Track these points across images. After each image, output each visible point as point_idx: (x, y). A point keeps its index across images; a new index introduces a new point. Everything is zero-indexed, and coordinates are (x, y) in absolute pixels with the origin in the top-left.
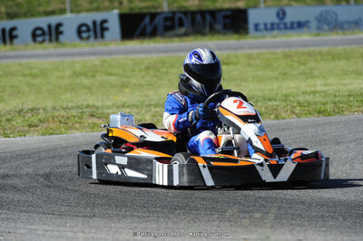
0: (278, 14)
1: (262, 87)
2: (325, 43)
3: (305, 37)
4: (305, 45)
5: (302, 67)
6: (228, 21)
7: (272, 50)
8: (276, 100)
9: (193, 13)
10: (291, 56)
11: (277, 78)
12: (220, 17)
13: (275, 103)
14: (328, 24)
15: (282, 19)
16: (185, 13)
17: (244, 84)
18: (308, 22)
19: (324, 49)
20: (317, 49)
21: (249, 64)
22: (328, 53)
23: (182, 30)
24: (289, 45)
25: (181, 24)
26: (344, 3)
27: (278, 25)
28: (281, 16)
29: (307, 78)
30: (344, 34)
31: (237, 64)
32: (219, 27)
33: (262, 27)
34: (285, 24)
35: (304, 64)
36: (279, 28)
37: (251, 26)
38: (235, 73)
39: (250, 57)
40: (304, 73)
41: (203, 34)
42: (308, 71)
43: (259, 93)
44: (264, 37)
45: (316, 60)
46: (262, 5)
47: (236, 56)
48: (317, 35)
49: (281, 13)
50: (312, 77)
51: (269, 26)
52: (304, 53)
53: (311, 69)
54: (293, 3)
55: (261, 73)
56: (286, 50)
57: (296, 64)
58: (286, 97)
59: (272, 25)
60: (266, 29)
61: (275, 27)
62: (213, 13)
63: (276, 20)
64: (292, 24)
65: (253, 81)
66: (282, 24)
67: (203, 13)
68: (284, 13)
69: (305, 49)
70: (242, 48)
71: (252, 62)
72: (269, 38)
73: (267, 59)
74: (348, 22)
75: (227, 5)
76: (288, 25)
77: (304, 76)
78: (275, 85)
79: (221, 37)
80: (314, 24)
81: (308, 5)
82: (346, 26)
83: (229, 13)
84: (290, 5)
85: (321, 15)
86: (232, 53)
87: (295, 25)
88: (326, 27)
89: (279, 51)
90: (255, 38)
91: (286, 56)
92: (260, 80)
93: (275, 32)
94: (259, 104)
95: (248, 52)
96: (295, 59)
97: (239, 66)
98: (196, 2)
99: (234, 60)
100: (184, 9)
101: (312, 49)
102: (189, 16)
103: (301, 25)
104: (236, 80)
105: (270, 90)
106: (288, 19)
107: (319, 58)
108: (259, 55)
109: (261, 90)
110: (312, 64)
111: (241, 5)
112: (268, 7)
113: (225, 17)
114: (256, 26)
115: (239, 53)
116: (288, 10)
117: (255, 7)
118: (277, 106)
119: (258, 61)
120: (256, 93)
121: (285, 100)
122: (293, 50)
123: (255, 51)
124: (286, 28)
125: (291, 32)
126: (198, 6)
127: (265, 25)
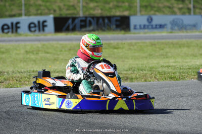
0: (148, 20)
1: (137, 62)
2: (175, 38)
3: (164, 33)
4: (163, 38)
5: (162, 51)
6: (118, 23)
7: (144, 41)
8: (145, 70)
9: (98, 18)
10: (155, 45)
11: (146, 58)
12: (113, 20)
13: (145, 72)
14: (178, 26)
15: (150, 22)
16: (93, 18)
17: (126, 60)
18: (165, 25)
19: (175, 41)
20: (170, 41)
21: (130, 49)
22: (177, 44)
23: (91, 28)
24: (154, 38)
25: (90, 24)
26: (187, 14)
27: (148, 26)
29: (164, 58)
30: (187, 32)
31: (123, 48)
32: (114, 27)
33: (138, 27)
34: (152, 26)
35: (163, 49)
36: (148, 28)
37: (132, 27)
38: (121, 54)
39: (131, 45)
40: (162, 55)
41: (104, 30)
42: (165, 54)
43: (136, 66)
44: (139, 33)
46: (139, 14)
47: (122, 44)
48: (171, 32)
49: (150, 19)
50: (167, 58)
51: (142, 27)
52: (163, 43)
53: (167, 53)
54: (157, 13)
55: (137, 54)
56: (152, 41)
57: (158, 49)
58: (151, 69)
59: (144, 26)
60: (140, 28)
61: (146, 27)
62: (109, 18)
63: (147, 23)
64: (156, 25)
65: (132, 59)
66: (150, 25)
67: (103, 18)
68: (152, 19)
70: (126, 39)
71: (132, 47)
72: (142, 34)
73: (141, 46)
74: (189, 25)
75: (118, 14)
76: (154, 27)
77: (163, 57)
78: (145, 62)
79: (114, 32)
80: (169, 26)
81: (166, 14)
82: (188, 27)
83: (119, 18)
84: (155, 14)
85: (174, 21)
86: (120, 42)
87: (158, 27)
88: (176, 28)
89: (148, 41)
90: (134, 33)
91: (152, 45)
92: (136, 58)
93: (146, 30)
94: (135, 72)
95: (129, 41)
96: (157, 46)
97: (124, 50)
98: (100, 11)
99: (121, 46)
100: (92, 16)
101: (167, 41)
102: (95, 19)
103: (161, 26)
104: (122, 58)
105: (142, 64)
106: (154, 23)
107: (171, 46)
108: (136, 44)
109: (137, 64)
110: (167, 50)
111: (126, 13)
112: (142, 15)
113: (117, 21)
114: (135, 26)
116: (154, 18)
117: (135, 14)
118: (146, 74)
119: (135, 47)
120: (134, 66)
121: (151, 71)
122: (156, 41)
123: (134, 41)
124: (152, 28)
125: (155, 31)
126: (101, 14)
127: (140, 26)
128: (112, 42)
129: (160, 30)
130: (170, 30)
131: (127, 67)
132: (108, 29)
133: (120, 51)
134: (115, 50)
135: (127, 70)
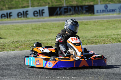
0: (105, 7)
1: (99, 33)
3: (115, 15)
4: (115, 17)
5: (114, 26)
6: (87, 9)
7: (103, 20)
8: (104, 37)
9: (75, 7)
10: (109, 22)
11: (104, 30)
12: (84, 8)
13: (104, 38)
15: (106, 8)
16: (72, 7)
17: (93, 32)
18: (116, 9)
20: (119, 19)
21: (95, 25)
23: (71, 13)
24: (109, 18)
25: (70, 10)
27: (105, 10)
28: (106, 7)
29: (115, 29)
31: (90, 24)
32: (85, 12)
33: (99, 11)
34: (108, 10)
35: (114, 24)
36: (105, 12)
37: (95, 11)
38: (89, 28)
39: (95, 22)
40: (114, 28)
41: (79, 14)
42: (116, 27)
43: (98, 35)
44: (100, 15)
45: (118, 23)
46: (99, 4)
47: (90, 22)
48: (119, 14)
49: (106, 6)
50: (117, 29)
51: (102, 11)
52: (114, 21)
53: (117, 26)
54: (110, 3)
55: (99, 28)
56: (108, 19)
57: (111, 24)
58: (107, 36)
59: (103, 11)
60: (101, 12)
61: (104, 11)
62: (82, 7)
63: (104, 9)
64: (110, 10)
65: (96, 31)
66: (106, 10)
67: (78, 7)
68: (107, 7)
69: (115, 19)
70: (92, 19)
71: (96, 24)
72: (102, 15)
73: (101, 23)
75: (87, 4)
76: (109, 11)
77: (114, 29)
78: (104, 32)
79: (85, 15)
80: (118, 10)
81: (116, 3)
83: (87, 7)
84: (109, 4)
86: (88, 21)
87: (111, 11)
89: (105, 20)
90: (97, 15)
91: (108, 22)
92: (98, 30)
93: (104, 13)
94: (98, 39)
95: (94, 20)
96: (111, 23)
97: (91, 25)
99: (89, 23)
100: (71, 5)
101: (117, 19)
102: (73, 8)
103: (113, 11)
104: (90, 30)
105: (102, 34)
107: (119, 22)
108: (98, 21)
109: (99, 34)
110: (117, 24)
111: (92, 3)
112: (101, 4)
113: (86, 8)
114: (97, 11)
115: (91, 20)
116: (109, 5)
117: (97, 4)
118: (104, 39)
119: (98, 23)
120: (97, 35)
121: (107, 37)
122: (110, 19)
123: (97, 20)
124: (108, 12)
125: (110, 13)
126: (77, 4)
127: (100, 11)
128: (84, 21)
129: (112, 13)
130: (118, 13)
131: (93, 36)
132: (81, 13)
133: (88, 26)
134: (86, 26)
135: (93, 38)
